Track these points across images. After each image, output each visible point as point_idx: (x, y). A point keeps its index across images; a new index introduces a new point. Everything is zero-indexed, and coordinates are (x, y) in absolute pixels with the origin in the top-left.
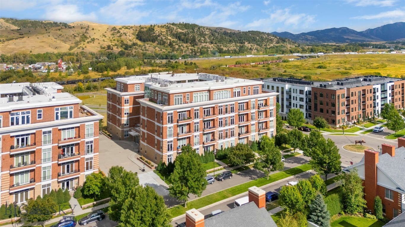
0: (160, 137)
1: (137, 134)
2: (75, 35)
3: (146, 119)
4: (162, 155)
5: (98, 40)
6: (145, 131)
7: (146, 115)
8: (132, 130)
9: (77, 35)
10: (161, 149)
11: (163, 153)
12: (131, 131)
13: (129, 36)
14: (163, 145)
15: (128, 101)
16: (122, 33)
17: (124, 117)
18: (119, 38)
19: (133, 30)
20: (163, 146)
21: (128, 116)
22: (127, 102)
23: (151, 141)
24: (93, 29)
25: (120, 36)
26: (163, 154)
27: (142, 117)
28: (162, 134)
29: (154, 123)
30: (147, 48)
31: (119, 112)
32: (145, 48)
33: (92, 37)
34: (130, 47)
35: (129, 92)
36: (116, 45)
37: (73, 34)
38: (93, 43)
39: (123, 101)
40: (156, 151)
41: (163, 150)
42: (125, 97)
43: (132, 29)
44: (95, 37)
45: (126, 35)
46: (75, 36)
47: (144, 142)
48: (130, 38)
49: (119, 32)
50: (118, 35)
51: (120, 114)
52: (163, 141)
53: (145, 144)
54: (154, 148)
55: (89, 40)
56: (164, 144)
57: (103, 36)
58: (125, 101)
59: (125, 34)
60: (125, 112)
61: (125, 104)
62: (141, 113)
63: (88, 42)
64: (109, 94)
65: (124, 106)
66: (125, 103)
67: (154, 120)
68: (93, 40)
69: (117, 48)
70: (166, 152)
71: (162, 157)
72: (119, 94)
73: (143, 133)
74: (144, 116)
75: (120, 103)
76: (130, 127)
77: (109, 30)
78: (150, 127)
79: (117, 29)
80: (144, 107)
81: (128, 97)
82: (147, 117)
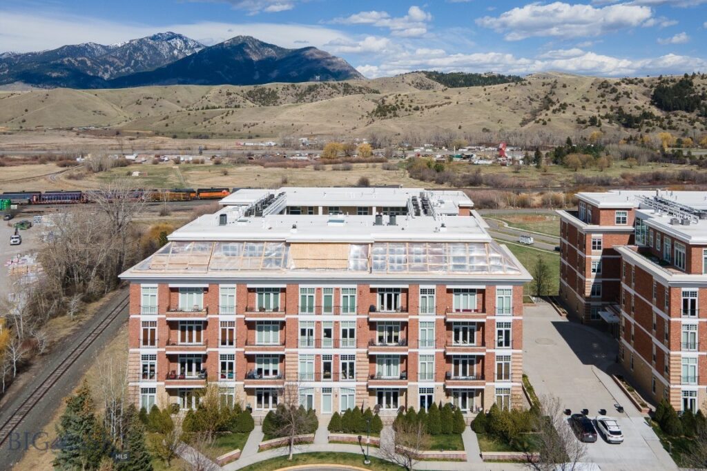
0: (663, 343)
1: (615, 319)
2: (531, 97)
3: (632, 292)
4: (669, 387)
5: (574, 106)
6: (632, 321)
7: (633, 284)
8: (606, 308)
9: (535, 98)
10: (667, 371)
11: (669, 382)
12: (605, 310)
13: (636, 98)
14: (669, 363)
15: (599, 243)
16: (620, 94)
17: (590, 276)
18: (614, 104)
19: (645, 86)
20: (669, 366)
21: (597, 277)
22: (597, 245)
23: (643, 345)
24: (564, 86)
25: (617, 99)
26: (672, 386)
27: (624, 286)
28: (668, 337)
29: (651, 307)
30: (674, 124)
31: (581, 264)
32: (670, 123)
33: (562, 102)
34: (637, 120)
35: (603, 225)
36: (607, 116)
37: (528, 97)
38: (564, 112)
39: (589, 243)
40: (654, 371)
41: (669, 375)
42: (594, 236)
43: (642, 85)
44: (568, 100)
45: (628, 97)
46: (532, 100)
47: (629, 342)
48: (639, 102)
49: (614, 90)
50: (613, 96)
51: (583, 270)
52: (669, 355)
53: (632, 350)
54: (651, 363)
55: (557, 106)
56: (671, 362)
57: (583, 99)
58: (594, 243)
59: (627, 94)
60: (593, 267)
61: (593, 251)
62: (624, 277)
63: (554, 111)
64: (564, 223)
65: (590, 254)
66: (594, 248)
67: (651, 301)
68: (564, 106)
69: (610, 122)
70: (679, 382)
71: (669, 391)
72: (581, 228)
73: (627, 322)
74: (630, 286)
75: (583, 247)
77: (595, 88)
78: (643, 313)
79: (611, 86)
80: (628, 265)
81: (601, 236)
82: (635, 290)
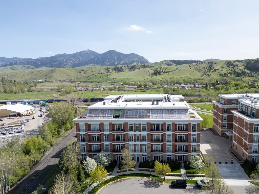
0: (247, 141)
1: (231, 135)
5: (219, 70)
6: (237, 134)
7: (237, 123)
8: (228, 131)
9: (206, 68)
13: (240, 67)
14: (248, 147)
16: (235, 65)
17: (223, 121)
18: (232, 69)
19: (243, 62)
23: (240, 142)
24: (216, 63)
26: (249, 154)
27: (234, 124)
29: (243, 130)
30: (253, 75)
31: (220, 118)
34: (240, 74)
35: (228, 104)
37: (204, 67)
38: (215, 72)
40: (244, 150)
42: (224, 108)
44: (217, 68)
47: (236, 141)
49: (232, 64)
52: (249, 144)
53: (236, 144)
54: (242, 148)
55: (213, 70)
57: (222, 67)
60: (224, 118)
62: (234, 121)
64: (215, 106)
65: (223, 114)
67: (243, 128)
69: (231, 75)
75: (221, 112)
76: (227, 129)
77: (226, 64)
78: (240, 132)
80: (236, 117)
81: (227, 108)
82: (238, 125)
